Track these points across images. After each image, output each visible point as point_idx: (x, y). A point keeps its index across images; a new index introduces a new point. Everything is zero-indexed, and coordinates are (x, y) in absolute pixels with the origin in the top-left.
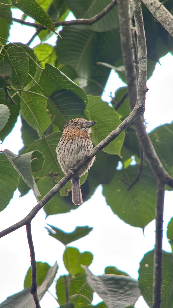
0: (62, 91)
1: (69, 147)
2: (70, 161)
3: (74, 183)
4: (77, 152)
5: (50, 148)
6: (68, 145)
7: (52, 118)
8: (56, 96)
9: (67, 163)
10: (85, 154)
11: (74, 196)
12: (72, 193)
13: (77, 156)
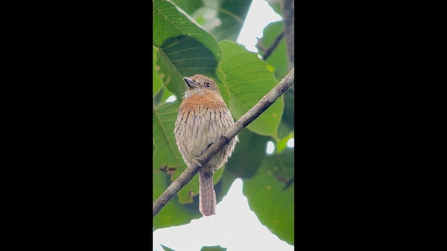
0: (180, 38)
1: (192, 124)
2: (195, 146)
3: (203, 181)
4: (206, 129)
5: (162, 126)
6: (190, 121)
7: (165, 80)
8: (171, 46)
9: (190, 149)
10: (220, 133)
11: (203, 202)
12: (200, 198)
13: (207, 138)
